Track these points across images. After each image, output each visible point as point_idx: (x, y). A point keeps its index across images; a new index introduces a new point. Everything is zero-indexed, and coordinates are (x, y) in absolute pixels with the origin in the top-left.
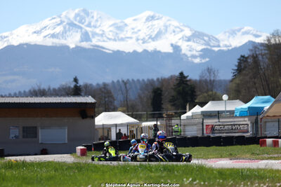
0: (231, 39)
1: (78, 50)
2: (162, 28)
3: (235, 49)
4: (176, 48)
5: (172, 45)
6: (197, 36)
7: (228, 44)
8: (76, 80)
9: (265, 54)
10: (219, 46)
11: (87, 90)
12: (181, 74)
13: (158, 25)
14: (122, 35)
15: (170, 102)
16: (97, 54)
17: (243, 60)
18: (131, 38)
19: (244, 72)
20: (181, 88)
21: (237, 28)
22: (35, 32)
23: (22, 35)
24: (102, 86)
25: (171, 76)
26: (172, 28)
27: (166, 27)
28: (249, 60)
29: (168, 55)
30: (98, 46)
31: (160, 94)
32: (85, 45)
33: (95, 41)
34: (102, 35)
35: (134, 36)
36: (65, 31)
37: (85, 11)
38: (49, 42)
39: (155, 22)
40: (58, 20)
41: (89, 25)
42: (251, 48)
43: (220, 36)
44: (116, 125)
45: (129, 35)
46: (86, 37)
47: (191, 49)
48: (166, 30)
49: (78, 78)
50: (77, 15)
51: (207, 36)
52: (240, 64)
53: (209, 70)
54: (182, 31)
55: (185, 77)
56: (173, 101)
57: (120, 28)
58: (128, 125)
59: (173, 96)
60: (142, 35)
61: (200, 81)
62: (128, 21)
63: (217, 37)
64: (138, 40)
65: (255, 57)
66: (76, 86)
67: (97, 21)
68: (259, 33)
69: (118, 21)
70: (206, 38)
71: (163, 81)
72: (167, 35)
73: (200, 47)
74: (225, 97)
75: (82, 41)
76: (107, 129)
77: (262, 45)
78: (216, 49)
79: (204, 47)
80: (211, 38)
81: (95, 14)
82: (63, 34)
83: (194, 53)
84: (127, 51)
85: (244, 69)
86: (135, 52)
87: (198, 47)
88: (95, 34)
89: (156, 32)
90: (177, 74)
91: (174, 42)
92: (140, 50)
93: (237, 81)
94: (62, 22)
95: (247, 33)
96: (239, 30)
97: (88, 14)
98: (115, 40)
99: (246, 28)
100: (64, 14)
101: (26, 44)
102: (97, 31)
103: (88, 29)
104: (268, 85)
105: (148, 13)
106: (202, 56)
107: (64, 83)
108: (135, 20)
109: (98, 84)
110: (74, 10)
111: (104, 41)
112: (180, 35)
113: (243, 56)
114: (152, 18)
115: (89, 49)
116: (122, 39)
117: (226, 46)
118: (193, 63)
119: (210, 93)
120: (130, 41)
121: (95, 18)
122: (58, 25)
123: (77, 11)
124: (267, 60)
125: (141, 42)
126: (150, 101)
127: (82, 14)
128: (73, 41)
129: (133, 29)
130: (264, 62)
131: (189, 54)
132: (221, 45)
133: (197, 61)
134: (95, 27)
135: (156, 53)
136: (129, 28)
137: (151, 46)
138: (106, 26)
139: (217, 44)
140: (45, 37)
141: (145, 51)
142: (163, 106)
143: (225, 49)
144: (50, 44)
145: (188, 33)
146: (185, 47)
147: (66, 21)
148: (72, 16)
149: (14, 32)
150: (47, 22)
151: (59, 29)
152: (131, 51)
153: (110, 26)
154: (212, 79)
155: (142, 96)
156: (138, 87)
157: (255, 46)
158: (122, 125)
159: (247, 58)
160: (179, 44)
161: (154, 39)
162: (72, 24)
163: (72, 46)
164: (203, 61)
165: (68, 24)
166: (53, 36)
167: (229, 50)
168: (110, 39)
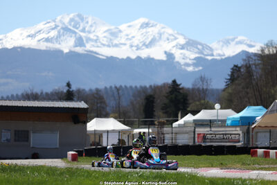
0: (224, 48)
1: (72, 55)
2: (156, 35)
3: (229, 58)
4: (170, 56)
5: (166, 52)
6: (190, 44)
7: (222, 53)
8: (69, 85)
9: (258, 65)
10: (212, 55)
11: (80, 95)
12: (174, 82)
13: (153, 31)
14: (116, 42)
15: (163, 109)
16: (90, 60)
17: (236, 69)
18: (125, 44)
19: (237, 82)
20: (173, 96)
21: (231, 37)
22: (29, 36)
23: (16, 38)
24: (95, 91)
25: (164, 84)
26: (166, 36)
27: (160, 34)
28: (242, 70)
29: (161, 62)
30: (92, 52)
31: (153, 102)
32: (79, 50)
33: (89, 47)
34: (96, 41)
35: (128, 43)
36: (59, 36)
37: (79, 16)
38: (43, 46)
39: (150, 30)
40: (52, 24)
41: (83, 30)
42: (244, 58)
43: (214, 45)
44: (108, 132)
45: (123, 41)
46: (80, 42)
47: (185, 57)
48: (160, 38)
49: (71, 83)
50: (72, 20)
51: (201, 44)
52: (232, 73)
53: (202, 79)
54: (176, 39)
55: (178, 85)
56: (165, 109)
57: (114, 34)
58: (119, 132)
59: (165, 104)
60: (136, 42)
61: (193, 89)
62: (123, 27)
63: (210, 46)
64: (131, 46)
65: (248, 67)
66: (68, 91)
67: (91, 26)
68: (252, 43)
69: (113, 27)
70: (200, 47)
71: (156, 89)
72: (161, 43)
73: (193, 56)
74: (217, 106)
75: (76, 46)
76: (99, 134)
77: (255, 55)
78: (210, 58)
79: (197, 55)
80: (205, 46)
81: (90, 20)
82: (57, 39)
83: (188, 61)
84: (120, 57)
85: (236, 79)
86: (128, 58)
87: (192, 55)
88: (89, 40)
89: (150, 39)
90: (170, 81)
91: (167, 50)
92: (133, 57)
93: (230, 90)
94: (56, 27)
95: (240, 42)
96: (233, 40)
97: (82, 19)
98: (109, 46)
99: (240, 38)
100: (59, 18)
101: (20, 48)
102: (92, 36)
103: (83, 34)
104: (261, 96)
105: (143, 20)
106: (195, 65)
107: (56, 88)
108: (129, 26)
109: (91, 90)
110: (68, 15)
111: (98, 47)
112: (174, 43)
113: (236, 66)
114: (146, 25)
115: (82, 54)
116: (116, 46)
117: (219, 55)
118: (186, 71)
119: (203, 101)
120: (124, 48)
121: (90, 23)
122: (53, 29)
123: (72, 16)
124: (260, 71)
125: (134, 48)
126: (142, 108)
127: (77, 19)
128: (67, 45)
129: (127, 35)
130: (257, 72)
131: (182, 62)
132: (215, 54)
133: (190, 69)
134: (89, 32)
135: (150, 60)
136: (123, 34)
137: (144, 53)
138: (101, 32)
139: (210, 53)
140: (39, 41)
141: (139, 58)
142: (156, 113)
143: (218, 58)
144: (44, 48)
145: (182, 41)
146: (178, 55)
147: (61, 25)
148: (66, 20)
149: (8, 35)
150: (41, 26)
151: (53, 34)
152: (125, 57)
153: (105, 32)
154: (205, 87)
155: (135, 102)
156: (131, 94)
157: (249, 56)
158: (113, 131)
159: (240, 68)
160: (173, 52)
161: (147, 46)
162: (66, 29)
163: (66, 51)
164: (197, 69)
165: (63, 28)
166: (47, 40)
167: (222, 59)
168: (104, 45)
